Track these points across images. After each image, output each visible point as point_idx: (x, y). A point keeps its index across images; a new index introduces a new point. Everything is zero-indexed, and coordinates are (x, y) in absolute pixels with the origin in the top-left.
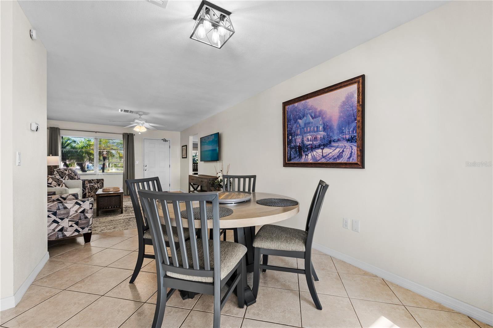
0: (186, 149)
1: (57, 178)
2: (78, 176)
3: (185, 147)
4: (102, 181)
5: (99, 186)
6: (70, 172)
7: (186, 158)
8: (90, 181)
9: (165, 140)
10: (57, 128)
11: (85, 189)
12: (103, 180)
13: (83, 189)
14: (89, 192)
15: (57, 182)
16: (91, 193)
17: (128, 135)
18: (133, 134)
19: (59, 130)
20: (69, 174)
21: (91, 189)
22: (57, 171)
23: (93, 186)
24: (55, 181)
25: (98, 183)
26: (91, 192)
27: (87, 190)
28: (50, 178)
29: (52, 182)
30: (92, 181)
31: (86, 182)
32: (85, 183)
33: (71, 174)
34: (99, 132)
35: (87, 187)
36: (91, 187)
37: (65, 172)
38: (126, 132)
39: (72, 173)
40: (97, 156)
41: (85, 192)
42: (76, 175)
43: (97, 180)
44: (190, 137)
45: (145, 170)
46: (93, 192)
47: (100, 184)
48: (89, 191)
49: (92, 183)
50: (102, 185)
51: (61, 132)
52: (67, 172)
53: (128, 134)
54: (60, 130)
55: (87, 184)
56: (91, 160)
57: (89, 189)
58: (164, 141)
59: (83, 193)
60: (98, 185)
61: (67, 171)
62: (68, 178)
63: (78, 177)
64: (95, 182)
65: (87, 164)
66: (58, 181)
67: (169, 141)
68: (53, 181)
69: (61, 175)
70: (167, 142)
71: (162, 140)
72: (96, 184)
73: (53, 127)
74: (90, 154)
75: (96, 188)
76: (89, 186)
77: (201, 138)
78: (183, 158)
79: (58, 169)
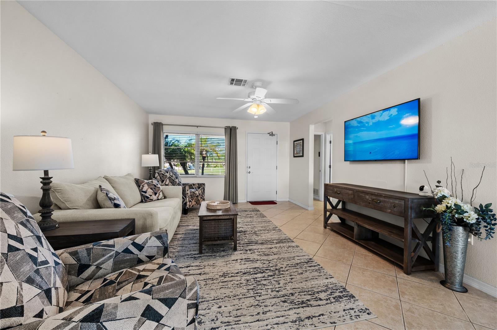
0: (302, 143)
1: (154, 183)
2: (179, 179)
3: (302, 141)
4: (203, 186)
5: (200, 193)
6: (171, 174)
7: (303, 156)
8: (191, 186)
9: (272, 134)
10: (160, 123)
11: (186, 197)
12: (204, 184)
13: (184, 197)
14: (190, 201)
15: (154, 190)
16: (191, 202)
17: (231, 129)
18: (236, 127)
19: (162, 125)
20: (170, 177)
21: (192, 196)
22: (158, 173)
23: (194, 193)
24: (151, 189)
25: (199, 188)
26: (192, 200)
27: (188, 199)
28: (145, 183)
29: (147, 190)
30: (193, 186)
31: (187, 188)
32: (185, 189)
33: (172, 177)
34: (200, 126)
35: (188, 194)
36: (192, 194)
37: (166, 174)
38: (228, 126)
39: (174, 176)
40: (198, 156)
41: (186, 200)
42: (177, 178)
43: (198, 184)
44: (310, 125)
45: (249, 173)
46: (194, 200)
47: (201, 190)
48: (190, 199)
49: (193, 188)
50: (203, 191)
51: (165, 128)
52: (168, 175)
53: (230, 127)
54: (164, 126)
55: (188, 190)
56: (192, 160)
57: (190, 197)
58: (270, 135)
59: (183, 202)
60: (199, 191)
61: (169, 173)
62: (169, 182)
63: (179, 181)
64: (196, 187)
65: (189, 164)
66: (155, 188)
67: (276, 135)
68: (149, 189)
69: (162, 178)
70: (273, 136)
71: (268, 133)
72: (197, 190)
73: (156, 122)
74: (191, 154)
75: (197, 195)
76: (190, 193)
77: (345, 122)
78: (294, 157)
79: (160, 170)
